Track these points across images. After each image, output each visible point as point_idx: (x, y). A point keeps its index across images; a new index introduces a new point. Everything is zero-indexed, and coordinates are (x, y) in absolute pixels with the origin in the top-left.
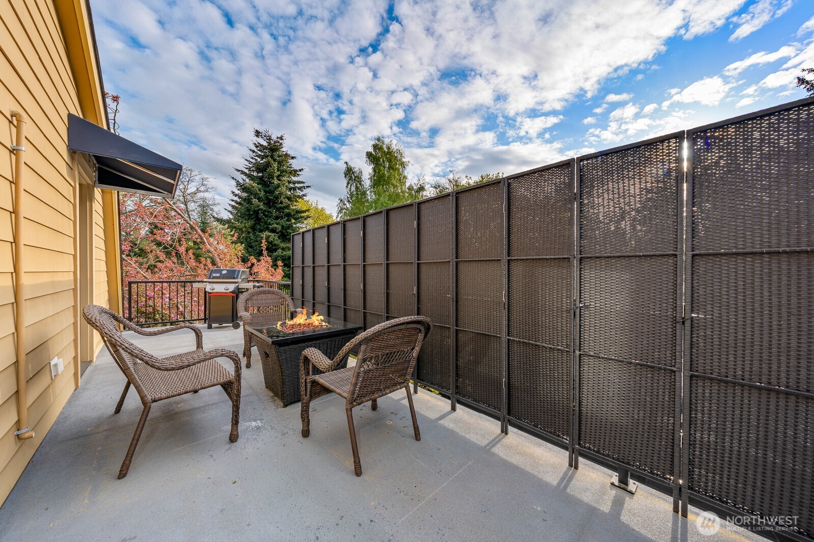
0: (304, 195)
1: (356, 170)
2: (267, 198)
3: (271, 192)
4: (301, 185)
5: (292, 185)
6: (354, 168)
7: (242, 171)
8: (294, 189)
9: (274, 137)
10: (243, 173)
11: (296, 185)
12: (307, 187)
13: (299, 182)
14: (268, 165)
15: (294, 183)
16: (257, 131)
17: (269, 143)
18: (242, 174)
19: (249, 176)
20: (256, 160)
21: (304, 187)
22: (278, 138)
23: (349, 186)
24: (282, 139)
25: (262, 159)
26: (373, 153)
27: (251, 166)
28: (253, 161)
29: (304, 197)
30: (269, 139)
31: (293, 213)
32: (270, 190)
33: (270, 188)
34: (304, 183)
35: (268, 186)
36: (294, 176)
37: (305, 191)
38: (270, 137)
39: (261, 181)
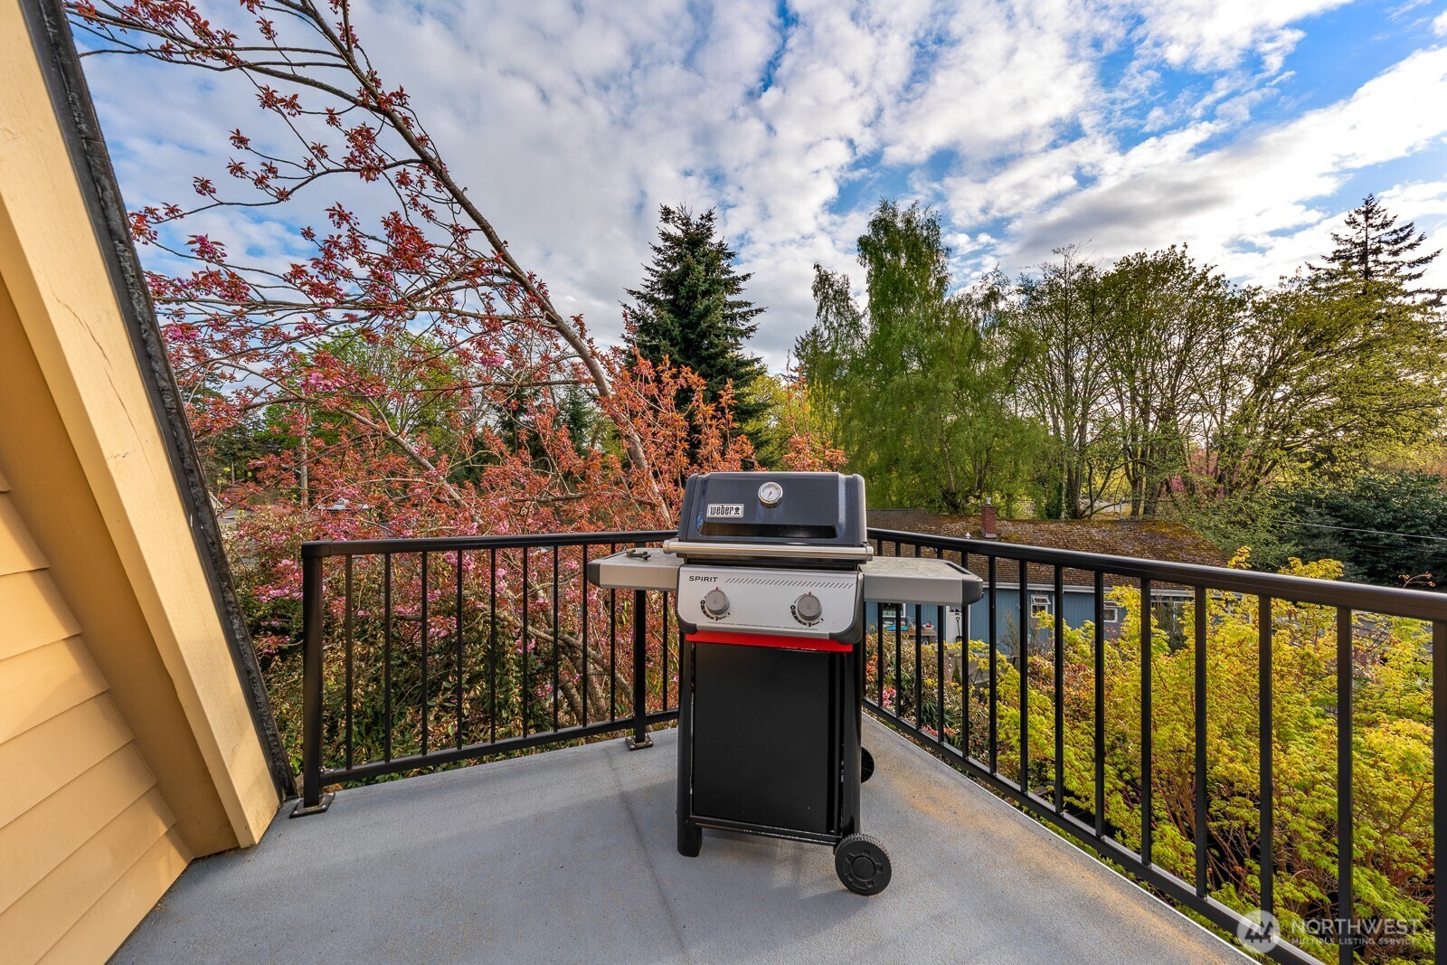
0: (752, 329)
1: (837, 277)
2: (686, 340)
3: (693, 326)
4: (746, 309)
5: (728, 312)
6: (832, 274)
7: (639, 293)
8: (733, 317)
9: (695, 219)
10: (640, 296)
11: (736, 310)
12: (757, 311)
13: (740, 304)
14: (687, 271)
15: (732, 305)
16: (665, 209)
17: (686, 233)
18: (638, 298)
19: (650, 300)
20: (665, 267)
21: (752, 312)
22: (702, 218)
23: (824, 312)
24: (710, 220)
25: (674, 265)
26: (873, 237)
27: (655, 279)
28: (659, 269)
29: (751, 334)
30: (686, 222)
31: (731, 366)
32: (691, 321)
33: (691, 317)
34: (750, 304)
35: (686, 314)
36: (731, 293)
37: (753, 321)
38: (688, 219)
39: (674, 307)
